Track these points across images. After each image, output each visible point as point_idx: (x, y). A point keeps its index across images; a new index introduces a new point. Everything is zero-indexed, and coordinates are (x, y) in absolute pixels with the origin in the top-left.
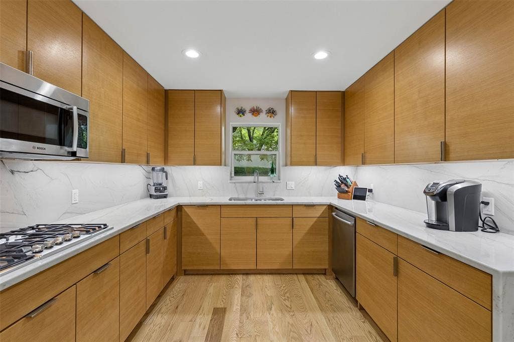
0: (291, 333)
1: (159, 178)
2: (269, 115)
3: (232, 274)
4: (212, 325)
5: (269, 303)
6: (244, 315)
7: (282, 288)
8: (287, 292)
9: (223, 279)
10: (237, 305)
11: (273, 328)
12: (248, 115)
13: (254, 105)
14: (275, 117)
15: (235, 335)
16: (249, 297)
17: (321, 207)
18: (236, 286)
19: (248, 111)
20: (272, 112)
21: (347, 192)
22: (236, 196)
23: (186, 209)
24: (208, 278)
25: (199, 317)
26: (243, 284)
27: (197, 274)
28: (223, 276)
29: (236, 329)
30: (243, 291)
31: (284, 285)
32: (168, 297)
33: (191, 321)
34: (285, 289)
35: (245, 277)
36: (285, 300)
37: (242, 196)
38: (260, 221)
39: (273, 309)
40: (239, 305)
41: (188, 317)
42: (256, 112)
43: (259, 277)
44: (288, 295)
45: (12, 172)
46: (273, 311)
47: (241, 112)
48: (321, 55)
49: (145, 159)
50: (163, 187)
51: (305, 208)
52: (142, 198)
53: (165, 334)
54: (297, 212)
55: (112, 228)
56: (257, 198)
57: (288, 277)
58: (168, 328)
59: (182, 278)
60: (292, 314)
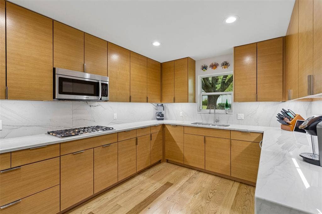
0: (198, 211)
1: (160, 109)
2: (223, 67)
3: (191, 169)
4: (160, 189)
5: (199, 191)
6: (179, 191)
7: (216, 186)
8: (216, 189)
9: (184, 170)
10: (180, 185)
11: (189, 204)
12: (209, 69)
13: (213, 62)
14: (229, 67)
15: (166, 198)
16: (190, 183)
17: (255, 134)
18: (189, 175)
19: (209, 67)
20: (226, 64)
21: (288, 124)
22: (201, 122)
23: (167, 126)
24: (177, 167)
25: (158, 183)
26: (193, 175)
27: (174, 164)
28: (186, 168)
29: (169, 196)
30: (189, 179)
31: (218, 185)
32: (153, 170)
33: (153, 183)
34: (217, 187)
35: (197, 172)
36: (210, 193)
37: (205, 122)
38: (207, 139)
39: (198, 195)
40: (181, 185)
41: (153, 181)
42: (214, 66)
43: (206, 175)
44: (216, 191)
45: (90, 106)
46: (197, 196)
47: (205, 68)
48: (231, 20)
49: (145, 100)
50: (162, 115)
51: (241, 133)
52: (152, 119)
53: (139, 184)
54: (234, 136)
55: (115, 130)
56: (213, 124)
57: (226, 181)
58: (143, 182)
59: (165, 164)
60: (208, 202)
